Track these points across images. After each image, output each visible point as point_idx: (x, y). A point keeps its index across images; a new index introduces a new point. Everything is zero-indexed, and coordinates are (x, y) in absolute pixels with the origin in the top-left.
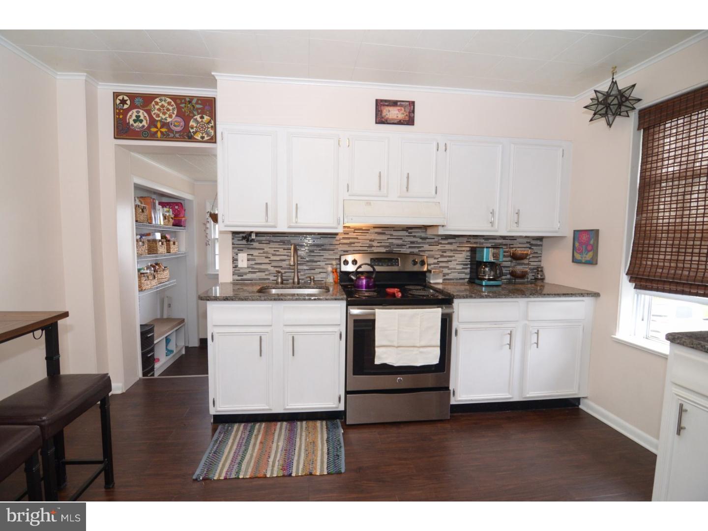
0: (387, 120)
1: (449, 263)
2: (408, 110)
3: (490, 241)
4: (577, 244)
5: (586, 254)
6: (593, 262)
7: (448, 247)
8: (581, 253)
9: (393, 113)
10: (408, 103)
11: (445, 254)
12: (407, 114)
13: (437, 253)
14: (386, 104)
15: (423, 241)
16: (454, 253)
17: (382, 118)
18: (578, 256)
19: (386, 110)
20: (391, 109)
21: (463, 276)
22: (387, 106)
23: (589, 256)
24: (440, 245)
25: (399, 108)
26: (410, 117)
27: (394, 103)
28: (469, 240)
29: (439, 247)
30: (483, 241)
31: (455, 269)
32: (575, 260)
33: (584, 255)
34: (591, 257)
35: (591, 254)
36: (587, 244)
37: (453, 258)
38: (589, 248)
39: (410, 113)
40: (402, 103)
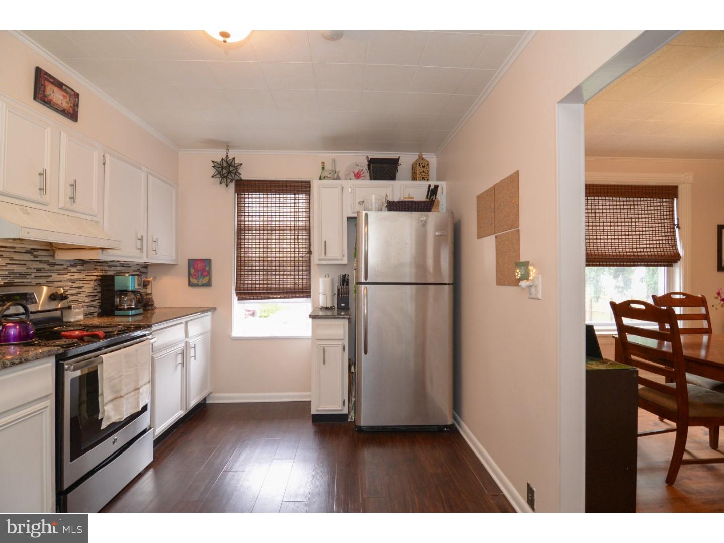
0: (50, 102)
1: (79, 295)
2: (73, 102)
3: (113, 268)
4: (192, 271)
5: (203, 279)
6: (208, 284)
7: (77, 276)
8: (197, 278)
9: (57, 96)
10: (73, 93)
11: (75, 285)
12: (72, 105)
13: (67, 283)
14: (51, 80)
15: (52, 269)
16: (83, 283)
17: (45, 96)
18: (194, 281)
19: (51, 89)
20: (56, 89)
21: (92, 310)
22: (52, 83)
23: (205, 280)
24: (69, 274)
25: (64, 94)
26: (74, 110)
27: (60, 85)
28: (96, 267)
29: (68, 276)
30: (107, 268)
31: (84, 302)
32: (191, 284)
33: (200, 280)
34: (207, 280)
35: (206, 279)
36: (203, 270)
37: (83, 289)
38: (205, 273)
39: (74, 104)
40: (68, 90)
